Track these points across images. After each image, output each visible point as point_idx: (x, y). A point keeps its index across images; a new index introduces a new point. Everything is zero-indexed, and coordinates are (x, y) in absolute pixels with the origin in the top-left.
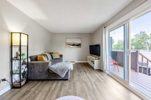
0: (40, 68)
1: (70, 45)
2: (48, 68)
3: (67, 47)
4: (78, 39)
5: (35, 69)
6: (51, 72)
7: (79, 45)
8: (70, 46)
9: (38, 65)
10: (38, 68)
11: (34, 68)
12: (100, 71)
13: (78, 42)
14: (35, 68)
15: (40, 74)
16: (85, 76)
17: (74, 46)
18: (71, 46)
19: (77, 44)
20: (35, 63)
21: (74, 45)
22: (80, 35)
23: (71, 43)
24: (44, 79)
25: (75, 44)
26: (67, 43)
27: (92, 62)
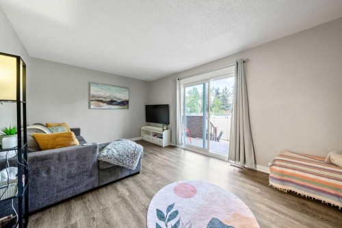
0: (70, 165)
1: (101, 101)
2: (95, 160)
3: (92, 107)
4: (122, 89)
5: (52, 174)
6: (105, 167)
7: (124, 103)
8: (101, 104)
9: (64, 159)
10: (66, 167)
11: (48, 172)
12: (172, 147)
13: (123, 96)
14: (52, 168)
15: (72, 182)
16: (159, 159)
17: (111, 104)
18: (105, 104)
19: (119, 101)
20: (53, 154)
21: (111, 102)
22: (126, 80)
23: (106, 98)
24: (83, 190)
25: (115, 99)
26: (94, 96)
27: (154, 136)
